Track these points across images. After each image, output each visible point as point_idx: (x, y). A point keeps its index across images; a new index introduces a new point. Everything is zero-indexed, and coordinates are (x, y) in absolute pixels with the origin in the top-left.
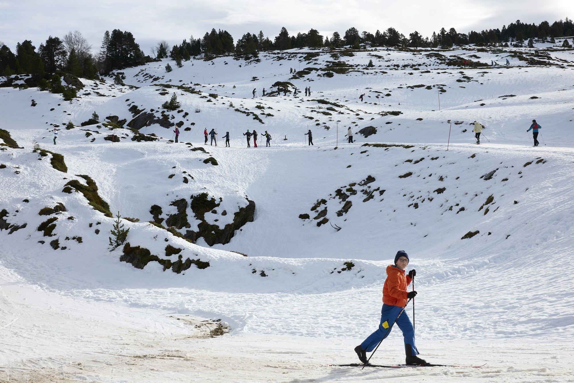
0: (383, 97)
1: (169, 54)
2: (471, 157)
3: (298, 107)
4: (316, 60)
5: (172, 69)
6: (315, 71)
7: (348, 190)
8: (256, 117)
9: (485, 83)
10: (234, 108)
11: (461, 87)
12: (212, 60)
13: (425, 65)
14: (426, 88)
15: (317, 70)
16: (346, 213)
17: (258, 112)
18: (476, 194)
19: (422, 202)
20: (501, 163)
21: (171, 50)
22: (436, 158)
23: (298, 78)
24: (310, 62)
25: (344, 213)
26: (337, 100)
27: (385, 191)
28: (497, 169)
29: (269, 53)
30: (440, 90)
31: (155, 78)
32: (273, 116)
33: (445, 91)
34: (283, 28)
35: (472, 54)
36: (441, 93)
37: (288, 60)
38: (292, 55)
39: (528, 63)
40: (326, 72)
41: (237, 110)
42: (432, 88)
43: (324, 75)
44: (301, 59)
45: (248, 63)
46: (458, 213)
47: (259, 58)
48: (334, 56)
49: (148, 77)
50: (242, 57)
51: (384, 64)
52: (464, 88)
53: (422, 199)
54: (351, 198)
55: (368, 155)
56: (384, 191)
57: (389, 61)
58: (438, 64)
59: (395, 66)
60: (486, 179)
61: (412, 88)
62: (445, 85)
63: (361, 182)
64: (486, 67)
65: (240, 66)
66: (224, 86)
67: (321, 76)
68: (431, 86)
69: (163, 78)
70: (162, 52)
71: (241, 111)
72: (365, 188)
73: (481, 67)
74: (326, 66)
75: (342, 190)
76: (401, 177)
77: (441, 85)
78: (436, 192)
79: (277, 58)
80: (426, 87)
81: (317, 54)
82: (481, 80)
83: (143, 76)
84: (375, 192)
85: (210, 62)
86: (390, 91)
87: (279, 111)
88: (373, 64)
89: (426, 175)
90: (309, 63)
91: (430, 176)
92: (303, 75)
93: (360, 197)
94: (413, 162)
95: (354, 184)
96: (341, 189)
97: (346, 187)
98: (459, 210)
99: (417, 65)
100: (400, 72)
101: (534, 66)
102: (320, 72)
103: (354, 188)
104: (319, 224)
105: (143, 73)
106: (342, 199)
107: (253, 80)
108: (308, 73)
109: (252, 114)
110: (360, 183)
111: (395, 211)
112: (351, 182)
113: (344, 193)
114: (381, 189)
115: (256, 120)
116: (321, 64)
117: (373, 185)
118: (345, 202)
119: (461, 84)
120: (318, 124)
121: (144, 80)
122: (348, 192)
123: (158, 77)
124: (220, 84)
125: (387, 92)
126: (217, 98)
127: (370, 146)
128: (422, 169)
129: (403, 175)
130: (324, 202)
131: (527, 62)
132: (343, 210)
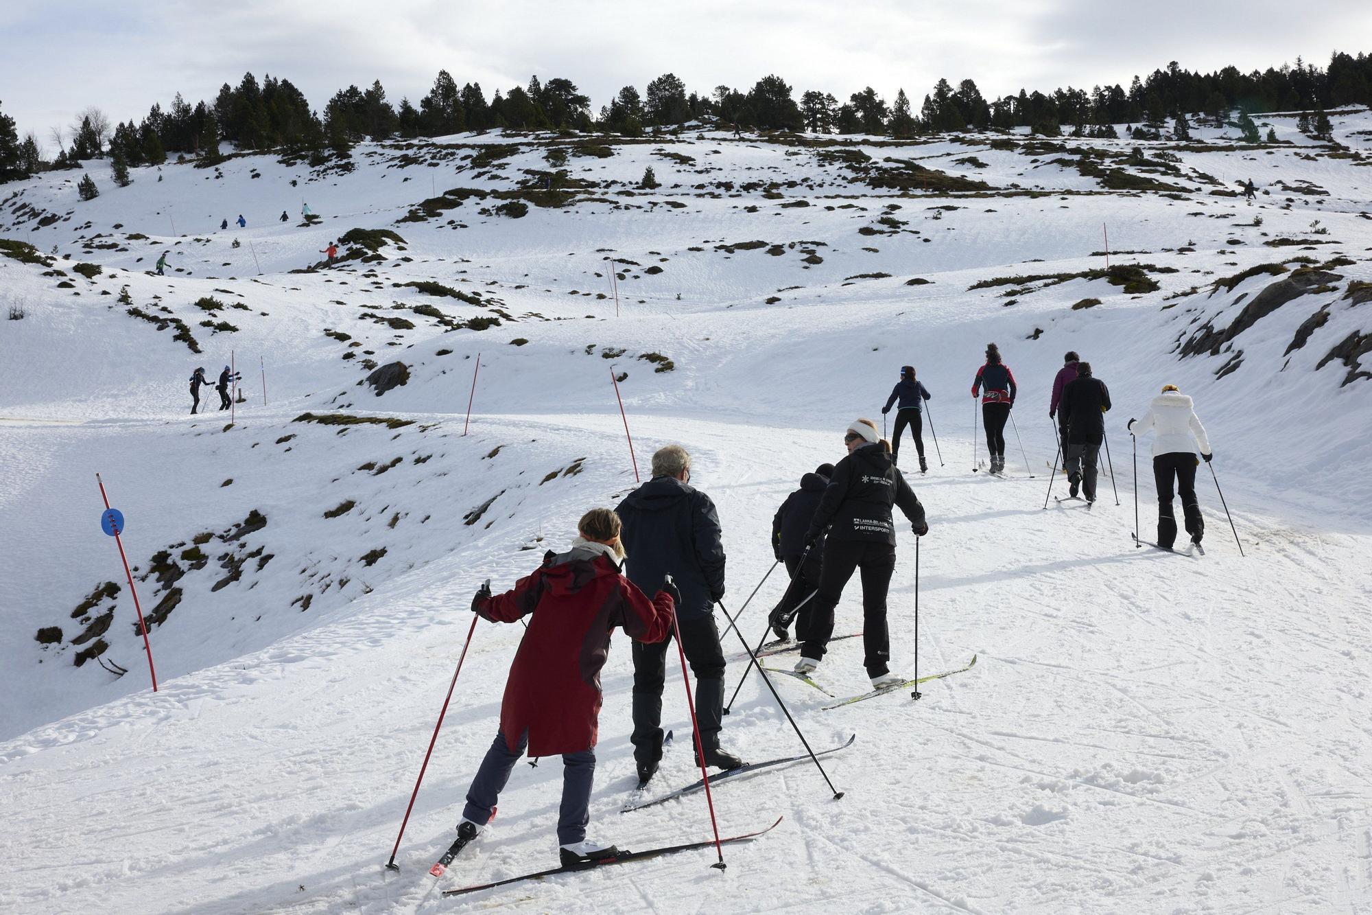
0: (636, 277)
1: (106, 148)
2: (487, 456)
3: (338, 303)
4: (501, 166)
5: (99, 190)
6: (477, 200)
7: (186, 556)
8: (184, 335)
9: (936, 239)
10: (128, 307)
11: (866, 249)
12: (217, 166)
13: (808, 186)
14: (769, 252)
15: (482, 195)
16: (158, 625)
17: (193, 319)
19: (323, 591)
20: (520, 474)
21: (113, 134)
22: (425, 459)
23: (422, 219)
24: (484, 173)
25: (153, 625)
26: (494, 283)
27: (272, 556)
29: (383, 147)
30: (806, 256)
31: (46, 218)
32: (237, 330)
33: (818, 261)
34: (443, 73)
35: (966, 156)
36: (808, 265)
37: (430, 165)
38: (444, 152)
39: (1102, 182)
40: (508, 201)
41: (135, 313)
42: (784, 252)
43: (499, 209)
44: (463, 163)
45: (318, 175)
47: (352, 160)
48: (556, 156)
49: (27, 216)
50: (303, 158)
51: (689, 178)
52: (876, 251)
53: (328, 581)
54: (186, 579)
55: (288, 450)
56: (270, 557)
57: (707, 171)
58: (844, 183)
59: (719, 185)
60: (467, 523)
61: (730, 250)
62: (824, 244)
63: (230, 530)
64: (973, 193)
65: (294, 183)
66: (208, 241)
67: (491, 215)
68: (781, 246)
69: (68, 216)
70: (87, 143)
71: (145, 316)
72: (233, 547)
73: (960, 193)
74: (519, 185)
75: (171, 555)
76: (329, 514)
77: (813, 243)
78: (363, 562)
79: (400, 161)
80: (768, 248)
81: (512, 150)
82: (928, 228)
83: (14, 212)
84: (249, 559)
85: (210, 171)
86: (662, 260)
87: (264, 314)
88: (657, 180)
89: (377, 510)
90: (479, 175)
91: (383, 510)
92: (438, 211)
93: (210, 576)
94: (375, 469)
95: (205, 538)
96: (169, 551)
97: (183, 544)
99: (784, 184)
100: (726, 202)
101: (1111, 193)
102: (489, 203)
103: (204, 548)
104: (80, 660)
105: (14, 204)
106: (162, 582)
107: (304, 225)
108: (453, 205)
109: (174, 325)
110: (225, 534)
111: (259, 618)
112: (201, 531)
113: (175, 565)
114: (264, 553)
115: (180, 343)
116: (508, 178)
117: (253, 540)
118: (168, 591)
119: (870, 241)
120: (348, 356)
121: (14, 224)
122: (185, 561)
123: (54, 215)
124: (199, 237)
125: (654, 262)
126: (95, 278)
127: (312, 422)
128: (379, 491)
129: (333, 508)
130: (111, 590)
131: (1099, 180)
132: (154, 615)
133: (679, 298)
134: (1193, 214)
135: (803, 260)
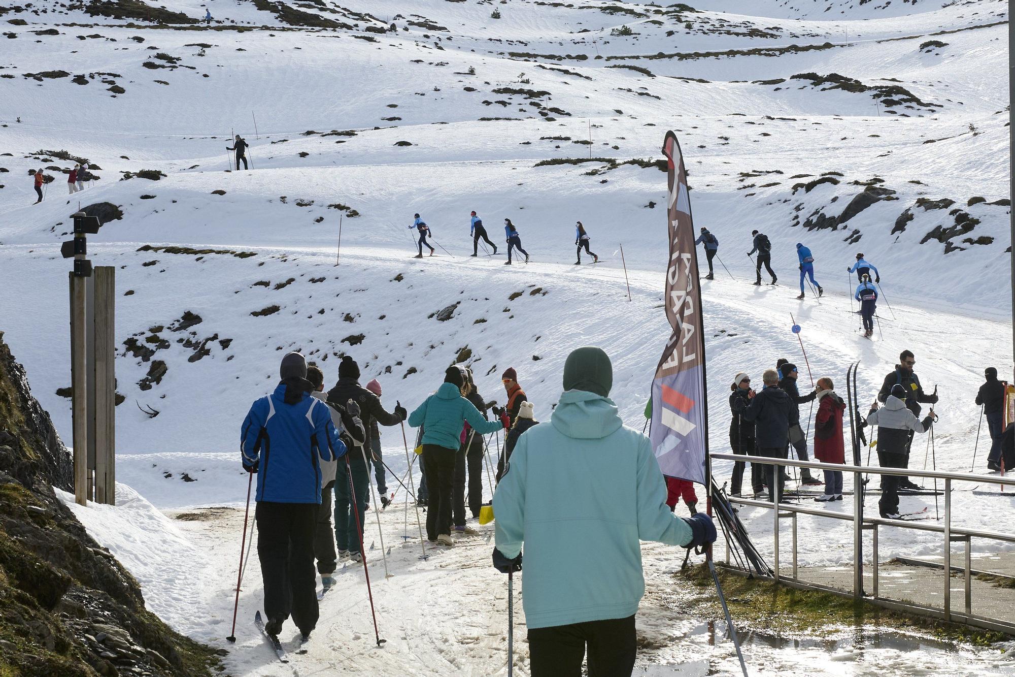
2: (396, 279)
7: (149, 340)
11: (158, 82)
13: (34, 11)
14: (74, 81)
16: (158, 383)
18: (431, 344)
19: (324, 360)
20: (462, 292)
22: (322, 280)
25: (153, 384)
27: (231, 340)
28: (459, 303)
30: (110, 86)
33: (121, 91)
36: (114, 94)
39: (279, 17)
42: (87, 82)
46: (405, 377)
52: (167, 84)
53: (322, 354)
54: (160, 355)
55: (164, 271)
58: (64, 10)
60: (443, 320)
61: (39, 77)
62: (119, 76)
63: (173, 324)
64: (188, 25)
68: (83, 76)
72: (185, 334)
73: (178, 25)
75: (137, 340)
76: (255, 314)
77: (109, 74)
78: (347, 343)
80: (71, 77)
82: (200, 64)
84: (209, 342)
89: (314, 312)
91: (322, 312)
93: (180, 353)
94: (272, 285)
95: (160, 329)
96: (135, 338)
97: (143, 333)
98: (406, 372)
99: (11, 8)
101: (300, 30)
103: (162, 335)
106: (141, 357)
110: (171, 326)
111: (269, 377)
112: (153, 325)
113: (143, 347)
114: (221, 338)
117: (202, 331)
118: (149, 363)
119: (157, 74)
122: (150, 344)
128: (298, 300)
129: (259, 310)
131: (277, 15)
132: (150, 378)
133: (19, 121)
134: (415, 61)
135: (108, 90)
